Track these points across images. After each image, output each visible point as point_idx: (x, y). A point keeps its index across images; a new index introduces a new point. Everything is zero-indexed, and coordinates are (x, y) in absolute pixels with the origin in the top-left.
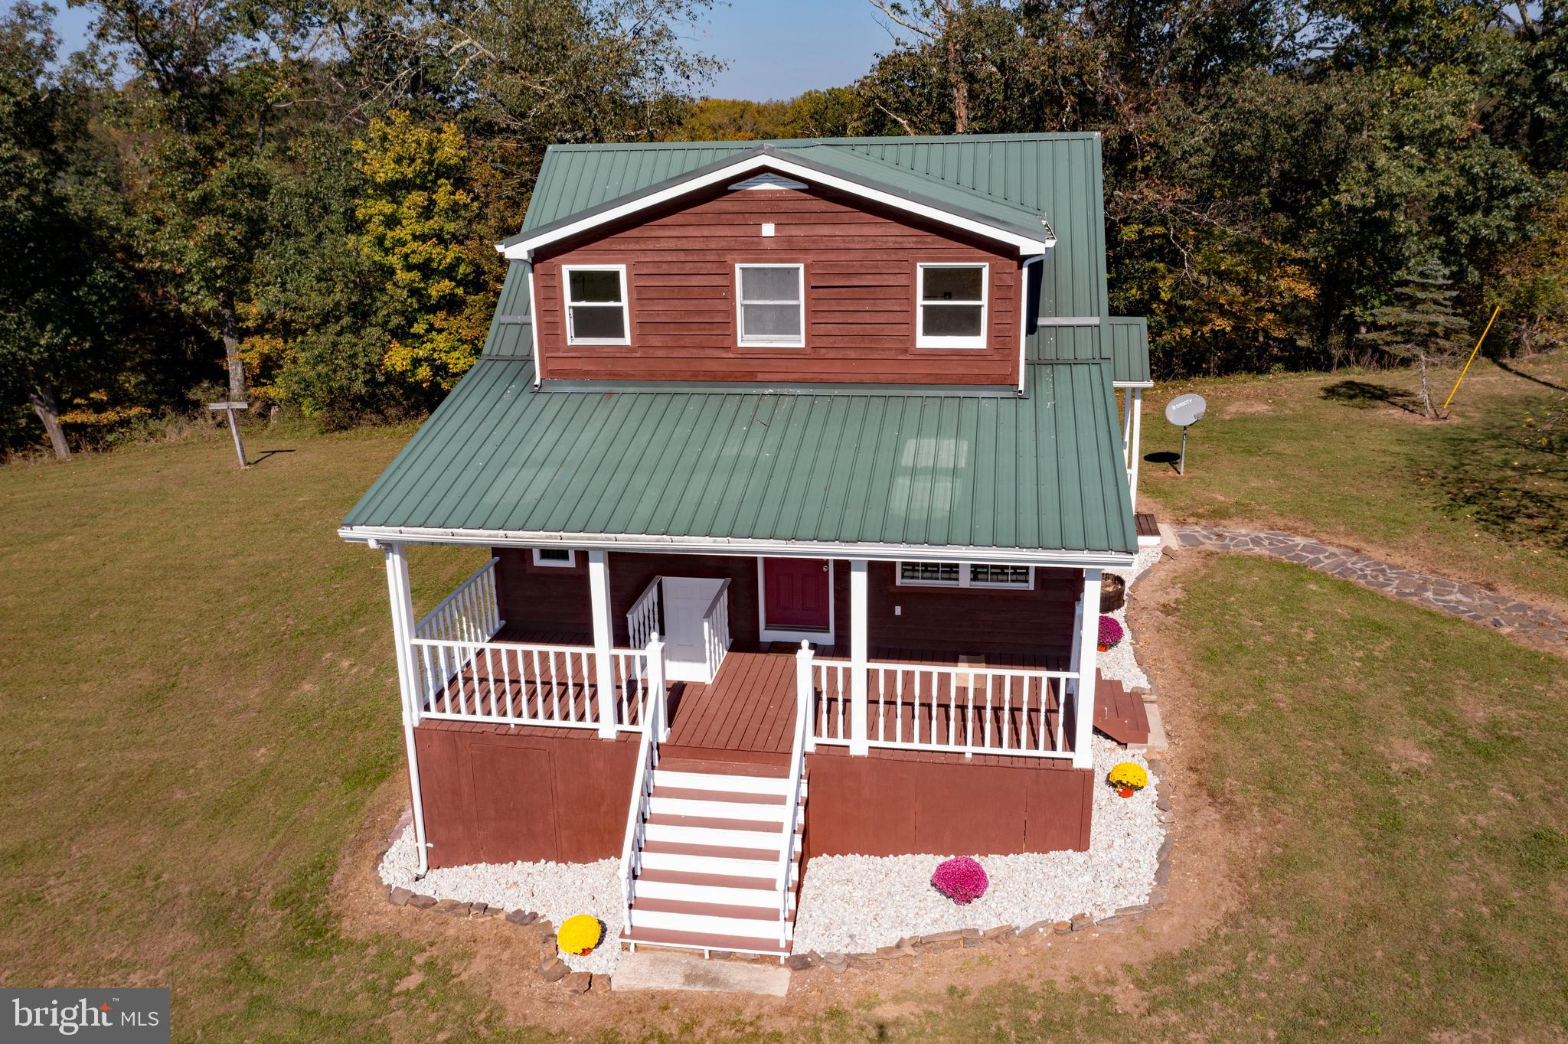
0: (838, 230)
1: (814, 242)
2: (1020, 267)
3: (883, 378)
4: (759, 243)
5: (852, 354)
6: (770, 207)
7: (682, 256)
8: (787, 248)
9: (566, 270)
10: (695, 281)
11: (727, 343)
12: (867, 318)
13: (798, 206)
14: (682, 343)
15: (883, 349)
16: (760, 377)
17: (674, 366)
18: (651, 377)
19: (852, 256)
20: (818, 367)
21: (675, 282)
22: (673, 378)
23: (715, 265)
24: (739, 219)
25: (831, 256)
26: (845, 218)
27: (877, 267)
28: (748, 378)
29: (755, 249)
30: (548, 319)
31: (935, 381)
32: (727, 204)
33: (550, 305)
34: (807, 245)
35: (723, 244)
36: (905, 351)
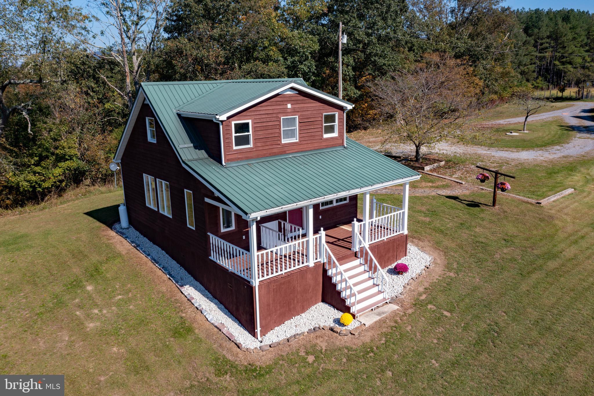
0: (306, 105)
1: (300, 109)
2: (344, 113)
3: (316, 148)
4: (286, 110)
5: (309, 142)
6: (289, 99)
7: (267, 116)
8: (294, 111)
9: (233, 123)
10: (270, 124)
11: (279, 143)
12: (312, 131)
13: (296, 98)
14: (267, 144)
15: (316, 139)
16: (287, 152)
17: (265, 152)
18: (258, 157)
19: (309, 112)
20: (301, 147)
21: (265, 124)
22: (265, 156)
23: (276, 118)
24: (281, 103)
25: (304, 113)
26: (307, 101)
27: (314, 115)
28: (284, 153)
29: (285, 112)
30: (227, 141)
31: (327, 147)
32: (279, 98)
33: (228, 136)
34: (298, 110)
35: (277, 111)
36: (321, 139)
